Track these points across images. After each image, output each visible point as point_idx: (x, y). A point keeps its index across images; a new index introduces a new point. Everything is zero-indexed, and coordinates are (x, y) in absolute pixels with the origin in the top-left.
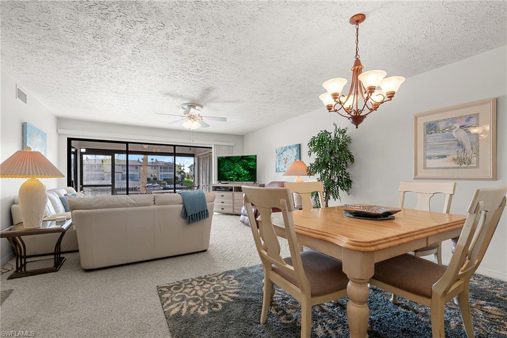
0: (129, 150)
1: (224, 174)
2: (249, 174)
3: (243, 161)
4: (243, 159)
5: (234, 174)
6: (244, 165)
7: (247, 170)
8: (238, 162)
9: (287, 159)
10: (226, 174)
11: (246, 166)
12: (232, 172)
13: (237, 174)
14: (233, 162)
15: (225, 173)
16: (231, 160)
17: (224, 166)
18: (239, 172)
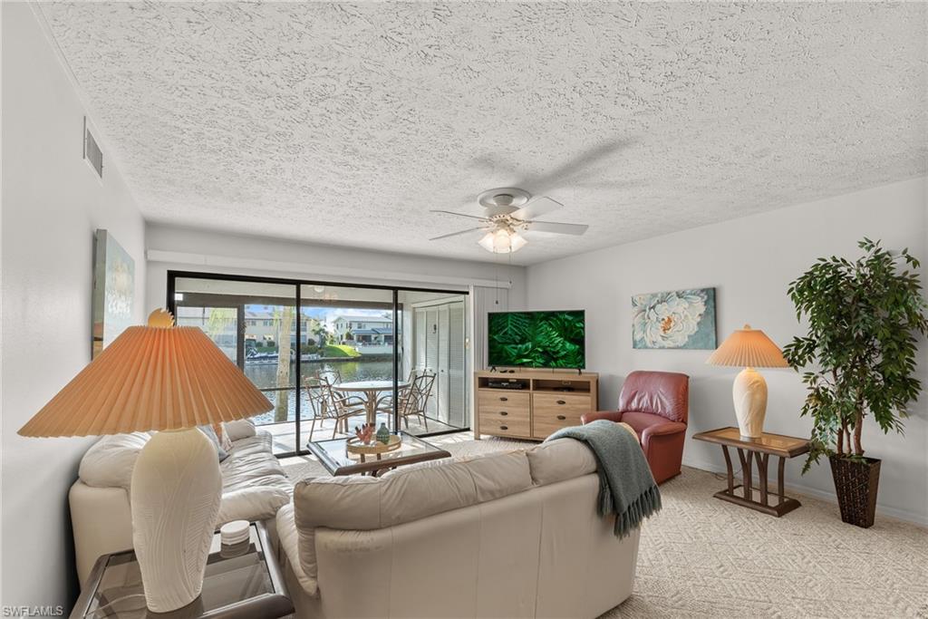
0: (302, 297)
1: (502, 349)
5: (533, 350)
6: (566, 330)
9: (670, 320)
10: (512, 350)
11: (572, 331)
12: (530, 345)
13: (545, 352)
15: (508, 348)
17: (504, 328)
18: (549, 346)
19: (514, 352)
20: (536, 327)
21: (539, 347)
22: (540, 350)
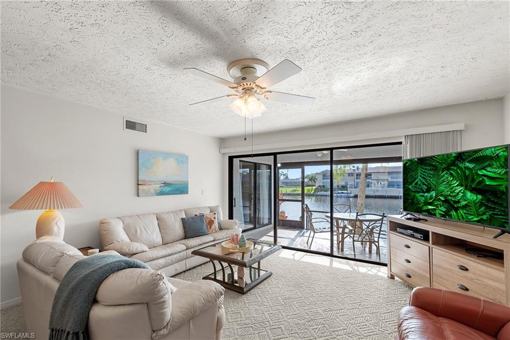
1: (414, 197)
2: (481, 204)
3: (462, 165)
4: (463, 160)
5: (437, 199)
6: (466, 178)
7: (474, 190)
8: (448, 169)
10: (420, 198)
11: (473, 180)
12: (433, 194)
13: (446, 201)
14: (435, 168)
15: (418, 195)
16: (431, 165)
17: (415, 179)
18: (450, 195)
19: (422, 200)
20: (439, 177)
21: (441, 195)
22: (442, 198)
